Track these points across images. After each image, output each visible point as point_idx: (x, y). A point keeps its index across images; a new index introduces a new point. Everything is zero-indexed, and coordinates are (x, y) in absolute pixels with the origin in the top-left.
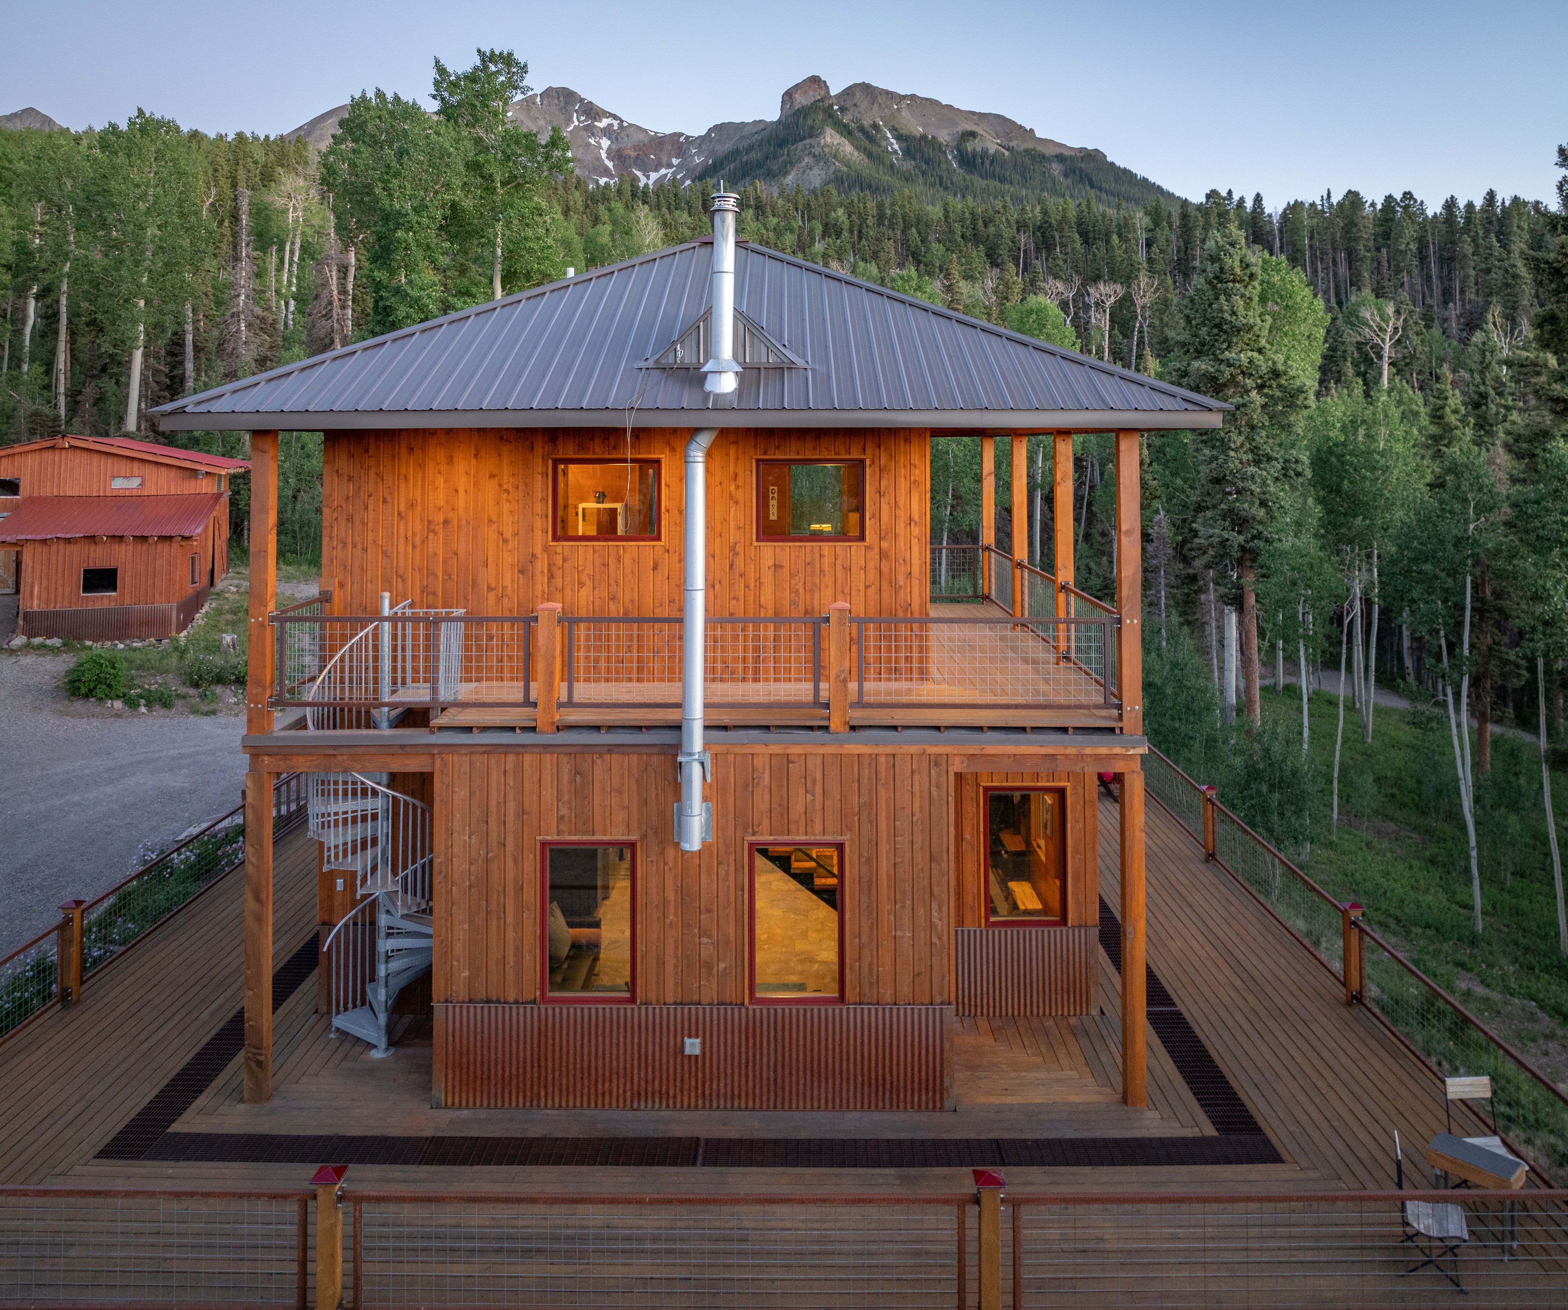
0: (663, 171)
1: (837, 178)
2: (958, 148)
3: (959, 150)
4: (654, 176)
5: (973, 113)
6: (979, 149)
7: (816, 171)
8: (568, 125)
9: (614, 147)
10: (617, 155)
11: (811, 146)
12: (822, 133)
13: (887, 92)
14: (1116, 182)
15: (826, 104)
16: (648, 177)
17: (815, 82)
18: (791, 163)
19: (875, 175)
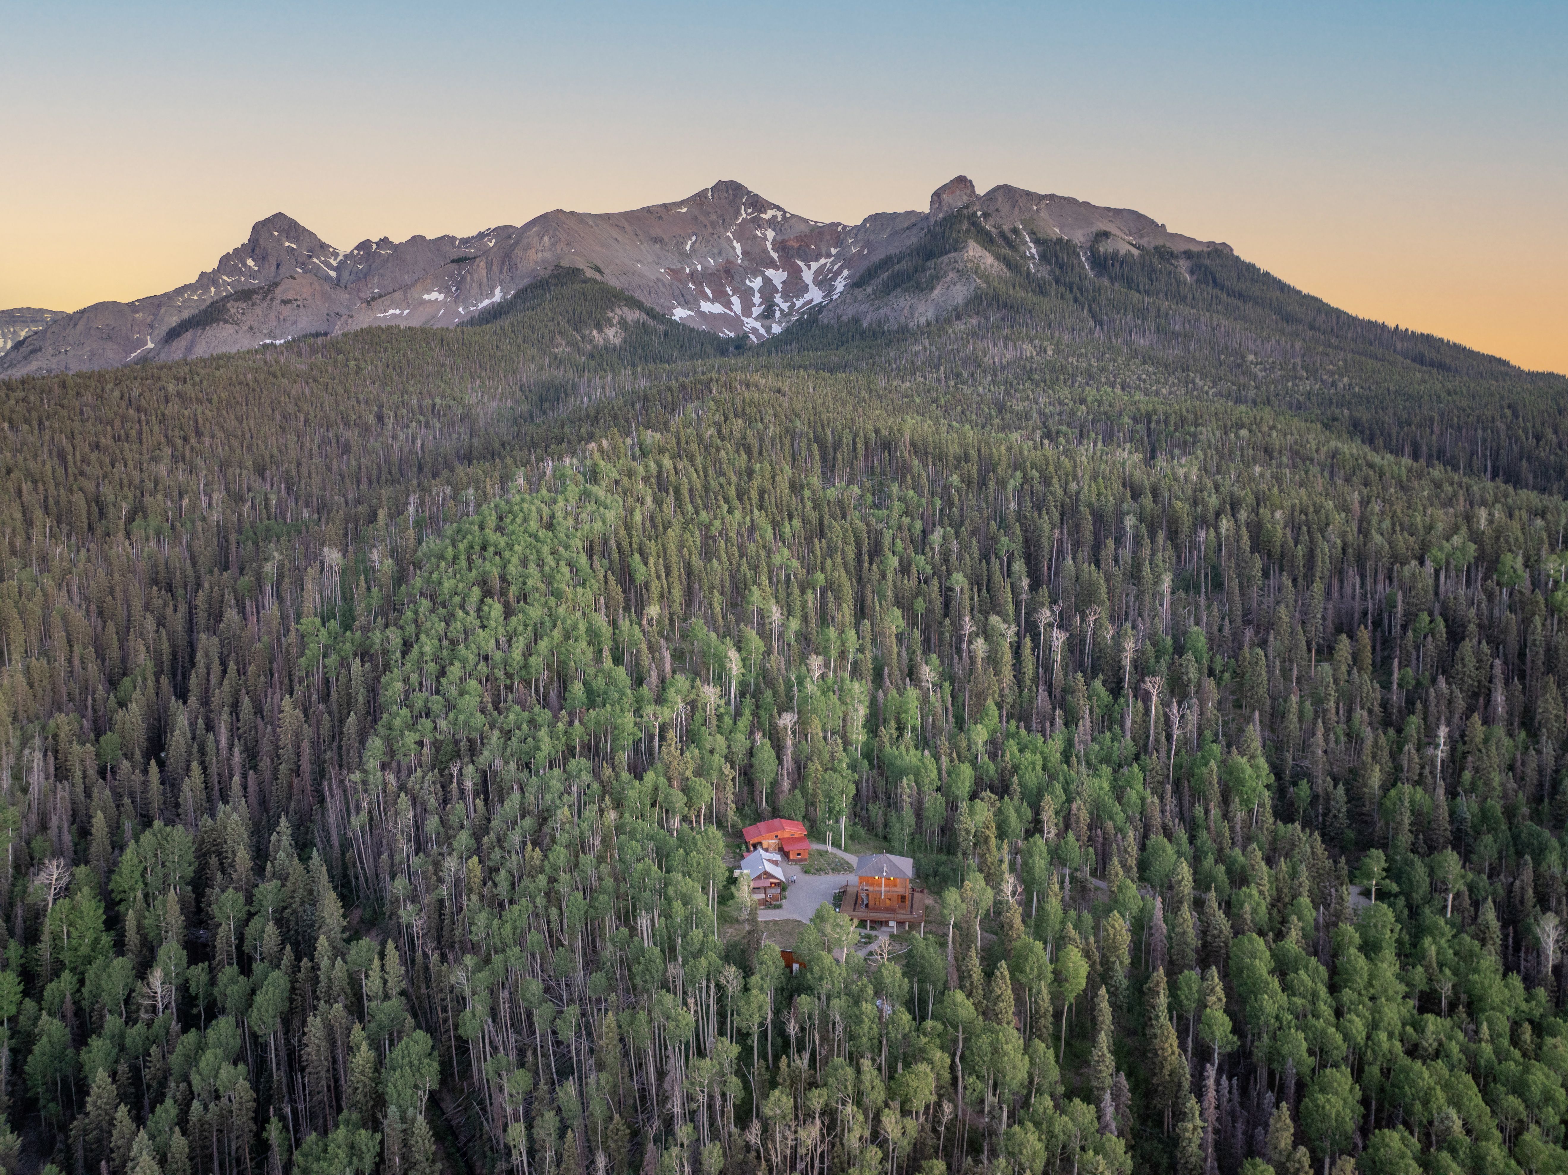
0: (823, 261)
1: (976, 297)
2: (1092, 249)
3: (1092, 251)
4: (815, 266)
5: (1108, 209)
6: (1110, 250)
7: (958, 287)
8: (736, 218)
9: (779, 238)
10: (781, 246)
11: (956, 261)
12: (966, 247)
13: (1028, 194)
14: (1239, 279)
15: (971, 210)
16: (809, 267)
17: (962, 182)
18: (937, 278)
19: (1011, 292)
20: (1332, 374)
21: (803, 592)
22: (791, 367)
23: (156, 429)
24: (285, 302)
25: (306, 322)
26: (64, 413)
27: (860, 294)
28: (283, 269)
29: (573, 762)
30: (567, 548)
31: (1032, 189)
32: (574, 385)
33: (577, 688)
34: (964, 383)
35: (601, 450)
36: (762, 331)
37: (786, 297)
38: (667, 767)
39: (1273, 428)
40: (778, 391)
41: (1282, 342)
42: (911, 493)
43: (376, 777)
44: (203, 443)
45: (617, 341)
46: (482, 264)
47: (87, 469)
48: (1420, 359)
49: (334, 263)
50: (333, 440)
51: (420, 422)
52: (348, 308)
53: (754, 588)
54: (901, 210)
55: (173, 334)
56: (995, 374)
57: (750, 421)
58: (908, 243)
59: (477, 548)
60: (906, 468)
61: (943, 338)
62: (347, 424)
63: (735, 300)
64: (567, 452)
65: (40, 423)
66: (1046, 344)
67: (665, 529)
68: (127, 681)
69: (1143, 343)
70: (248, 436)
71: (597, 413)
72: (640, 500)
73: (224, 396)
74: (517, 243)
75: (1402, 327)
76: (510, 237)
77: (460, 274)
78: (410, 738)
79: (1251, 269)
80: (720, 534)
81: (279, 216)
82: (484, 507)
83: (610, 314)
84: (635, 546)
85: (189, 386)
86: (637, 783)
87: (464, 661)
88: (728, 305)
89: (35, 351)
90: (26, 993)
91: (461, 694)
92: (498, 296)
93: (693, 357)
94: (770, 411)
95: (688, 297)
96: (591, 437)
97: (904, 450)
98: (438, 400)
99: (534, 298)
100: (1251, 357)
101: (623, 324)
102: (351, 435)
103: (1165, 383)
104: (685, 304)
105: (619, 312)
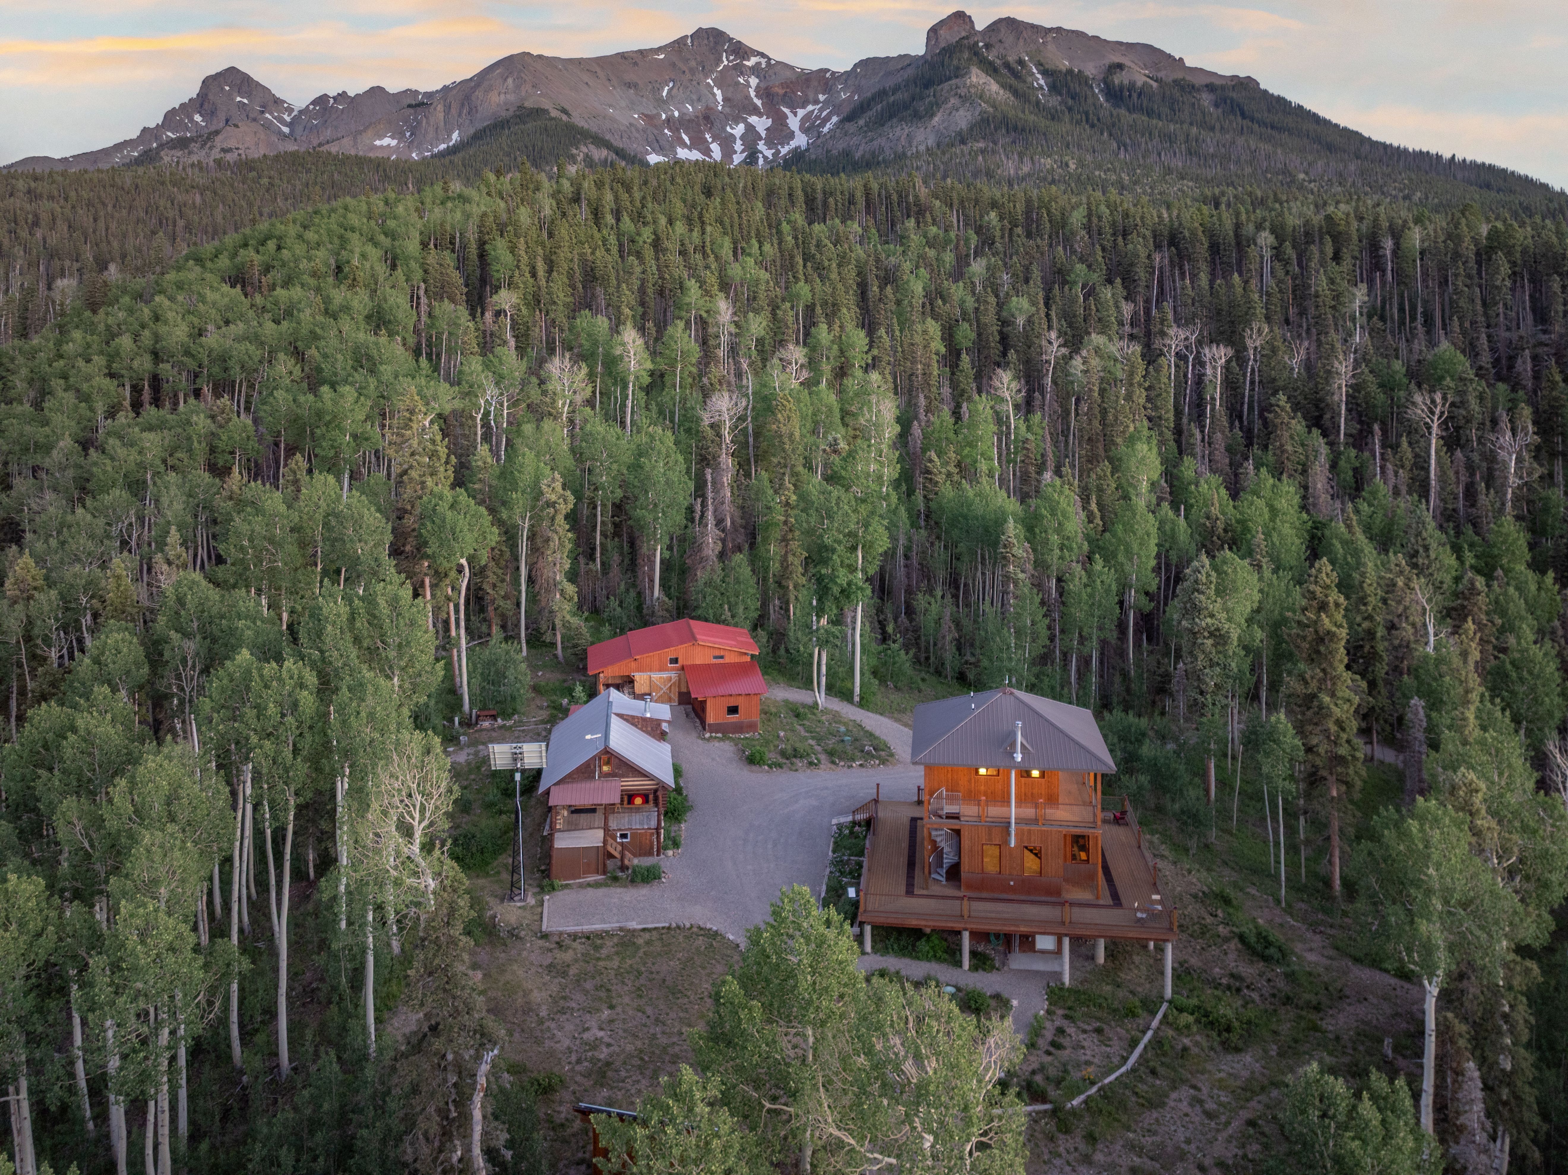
0: (810, 108)
1: (982, 120)
2: (1105, 81)
3: (1105, 83)
4: (801, 112)
5: (1120, 43)
6: (1126, 82)
7: (962, 112)
8: (718, 65)
9: (762, 85)
10: (765, 93)
11: (957, 87)
12: (968, 73)
13: (1033, 26)
14: (1269, 111)
15: (971, 41)
16: (795, 114)
17: (959, 17)
18: (937, 104)
19: (1021, 115)
27: (851, 127)
37: (770, 144)
46: (440, 108)
49: (288, 119)
54: (894, 54)
58: (904, 78)
63: (715, 148)
66: (1066, 159)
69: (1175, 162)
74: (479, 85)
75: (1459, 157)
77: (415, 118)
79: (1281, 101)
81: (232, 70)
83: (574, 151)
88: (707, 152)
92: (455, 139)
95: (663, 143)
99: (491, 137)
101: (588, 161)
104: (660, 150)
105: (585, 149)
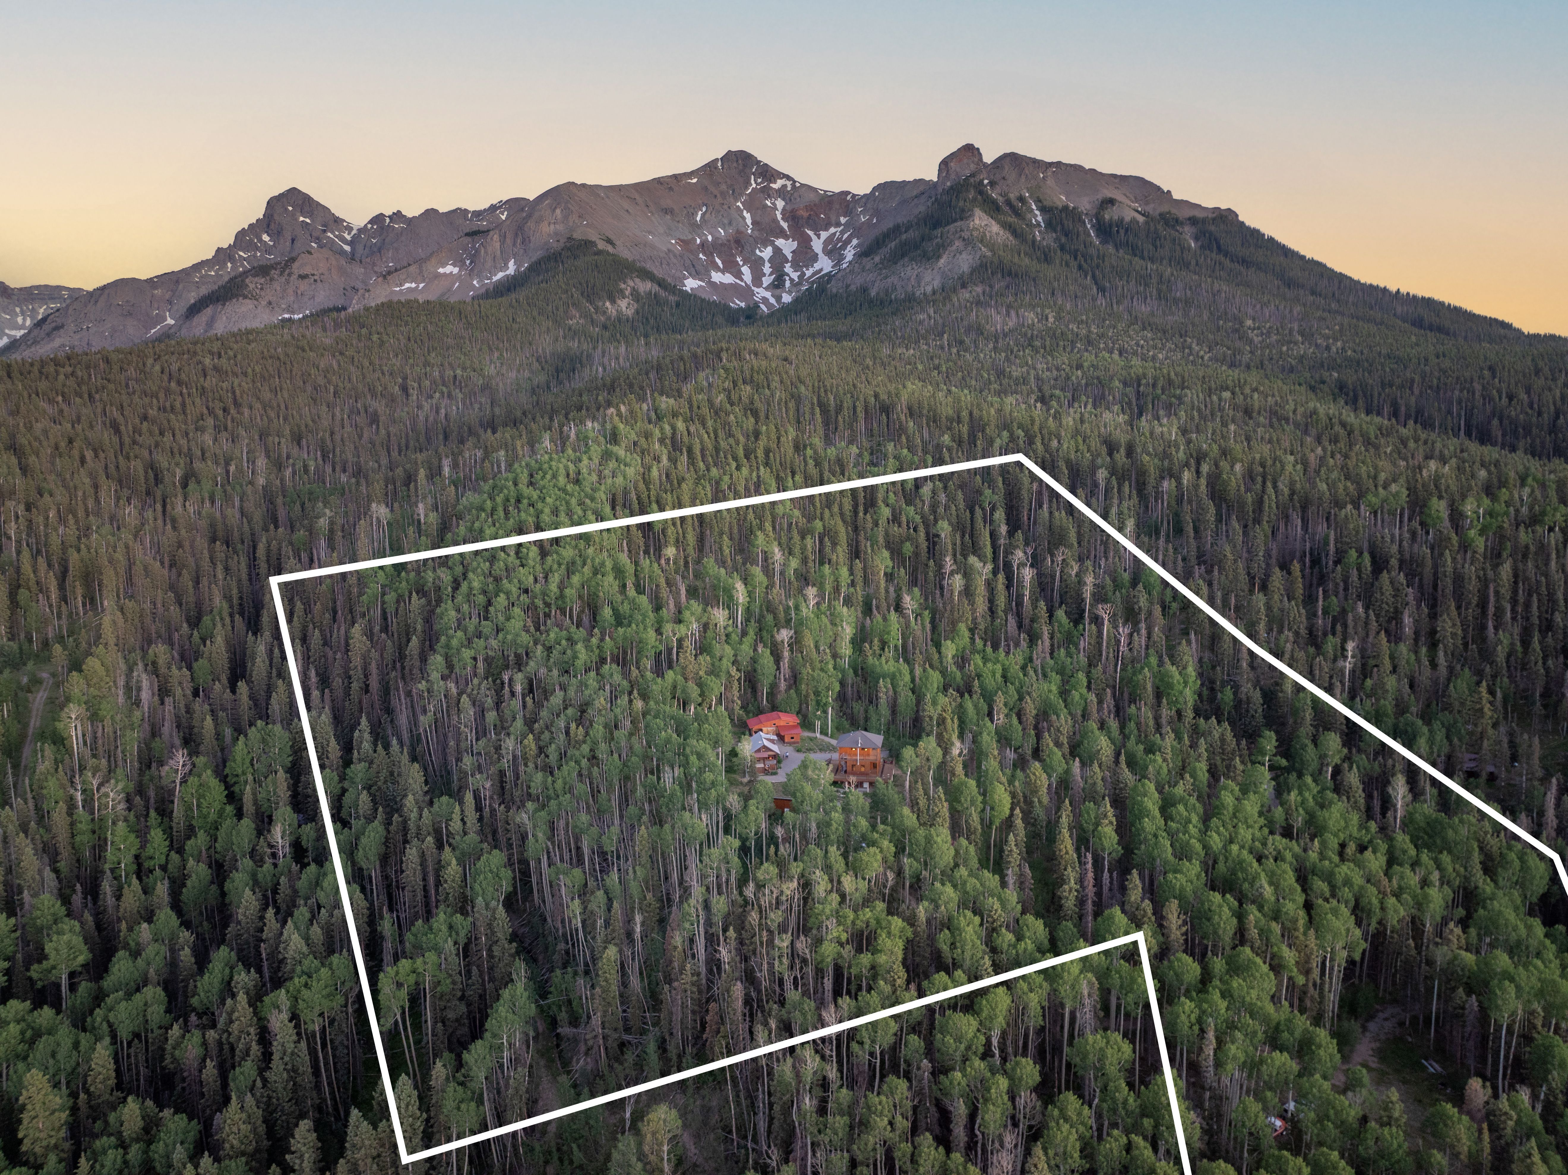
0: (832, 230)
1: (981, 265)
2: (1098, 216)
3: (1097, 219)
4: (824, 235)
6: (1115, 218)
7: (964, 256)
8: (746, 188)
9: (788, 208)
10: (790, 215)
11: (962, 230)
12: (972, 215)
13: (1034, 161)
14: (1243, 244)
15: (977, 179)
16: (819, 237)
17: (970, 151)
18: (943, 247)
19: (1016, 260)
20: (1327, 338)
21: (803, 538)
22: (798, 336)
23: (198, 400)
24: (303, 277)
25: (323, 297)
26: (111, 386)
27: (868, 263)
28: (298, 244)
29: (607, 667)
30: (593, 499)
31: (1039, 157)
32: (589, 356)
33: (607, 612)
34: (966, 351)
35: (619, 415)
36: (772, 301)
37: (796, 266)
38: (684, 668)
39: (1256, 390)
40: (786, 359)
41: (1281, 307)
42: (905, 451)
43: (439, 686)
44: (242, 414)
45: (630, 313)
46: (496, 237)
47: (140, 440)
48: (1418, 323)
49: (348, 238)
50: (362, 411)
51: (442, 393)
52: (364, 282)
53: (759, 533)
54: (910, 178)
55: (194, 310)
56: (997, 341)
57: (757, 387)
58: (916, 212)
59: (513, 501)
60: (902, 429)
61: (948, 306)
62: (374, 395)
63: (746, 270)
64: (588, 416)
65: (90, 396)
66: (1047, 311)
67: (679, 484)
68: (206, 619)
69: (1143, 309)
70: (283, 407)
71: (613, 382)
72: (657, 459)
73: (258, 369)
74: (530, 216)
76: (522, 210)
77: (474, 247)
78: (467, 654)
79: (1256, 234)
80: (729, 488)
81: (293, 191)
82: (516, 466)
83: (623, 286)
84: (653, 498)
85: (224, 360)
86: (659, 680)
87: (508, 594)
88: (738, 275)
89: (57, 328)
90: (171, 847)
91: (508, 619)
92: (511, 269)
93: (704, 328)
94: (777, 378)
95: (698, 267)
96: (609, 404)
97: (900, 412)
98: (459, 372)
99: (547, 271)
100: (1249, 323)
101: (636, 295)
102: (379, 406)
103: (1162, 349)
104: (696, 275)
105: (631, 283)
